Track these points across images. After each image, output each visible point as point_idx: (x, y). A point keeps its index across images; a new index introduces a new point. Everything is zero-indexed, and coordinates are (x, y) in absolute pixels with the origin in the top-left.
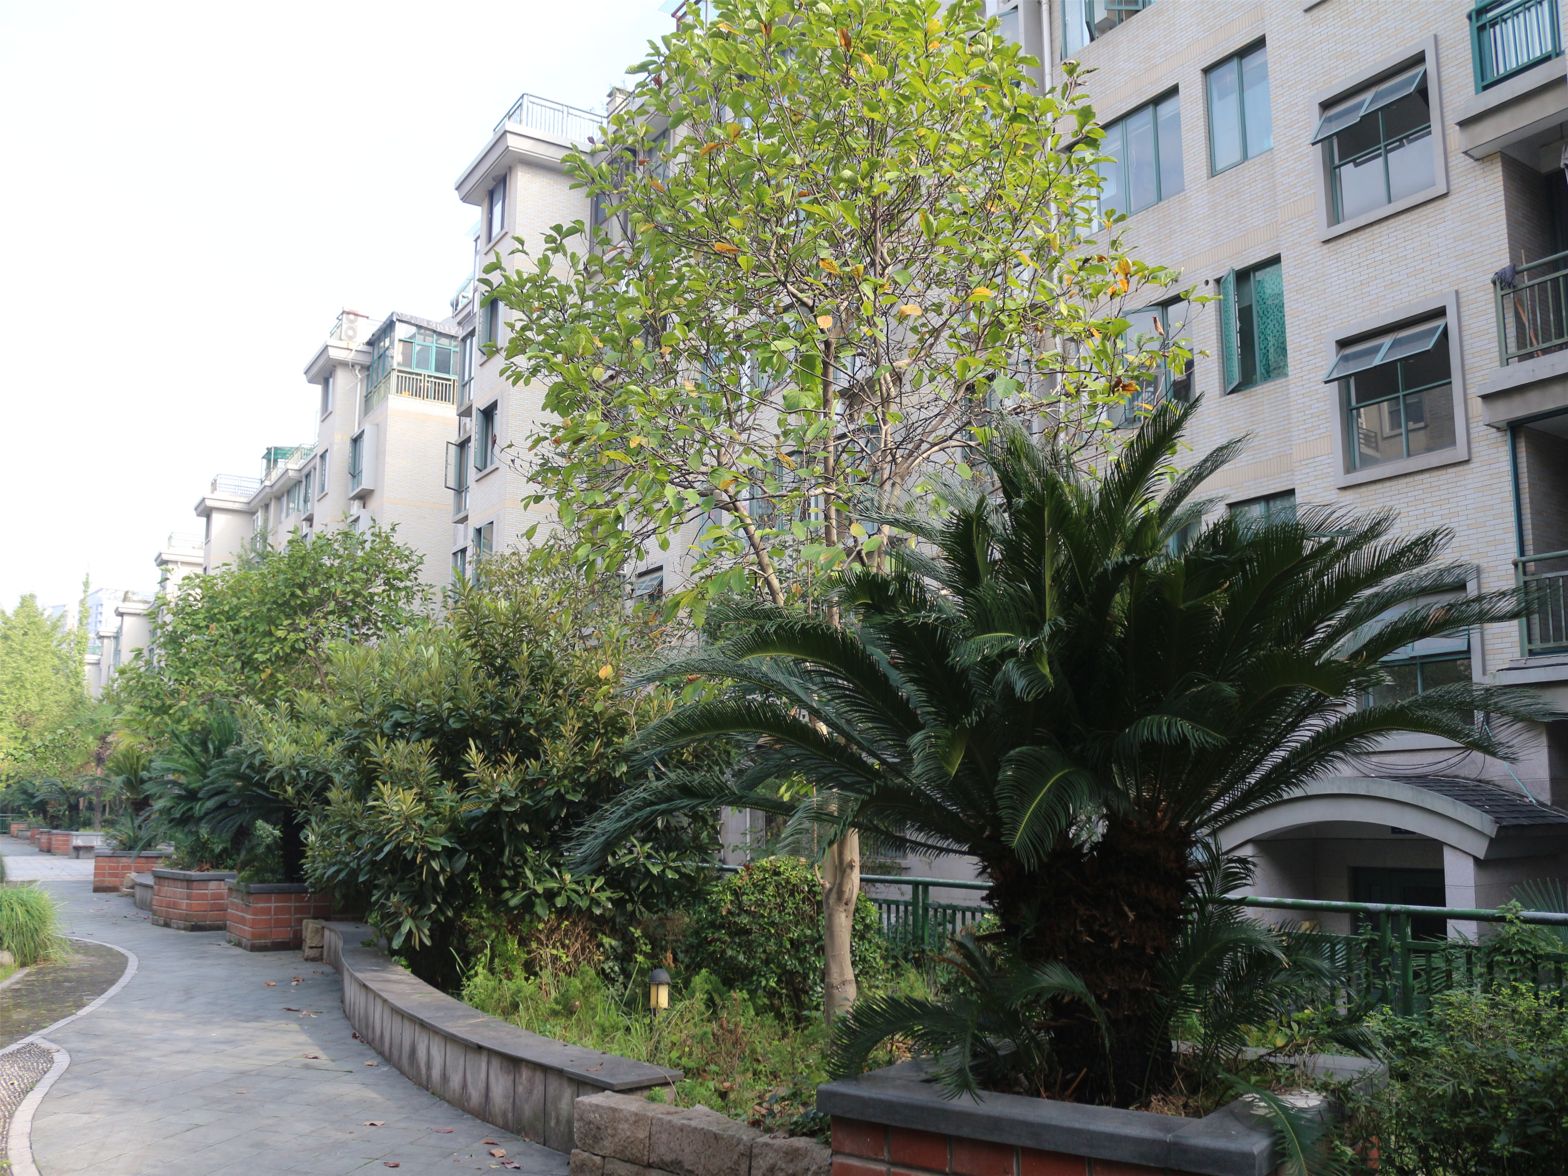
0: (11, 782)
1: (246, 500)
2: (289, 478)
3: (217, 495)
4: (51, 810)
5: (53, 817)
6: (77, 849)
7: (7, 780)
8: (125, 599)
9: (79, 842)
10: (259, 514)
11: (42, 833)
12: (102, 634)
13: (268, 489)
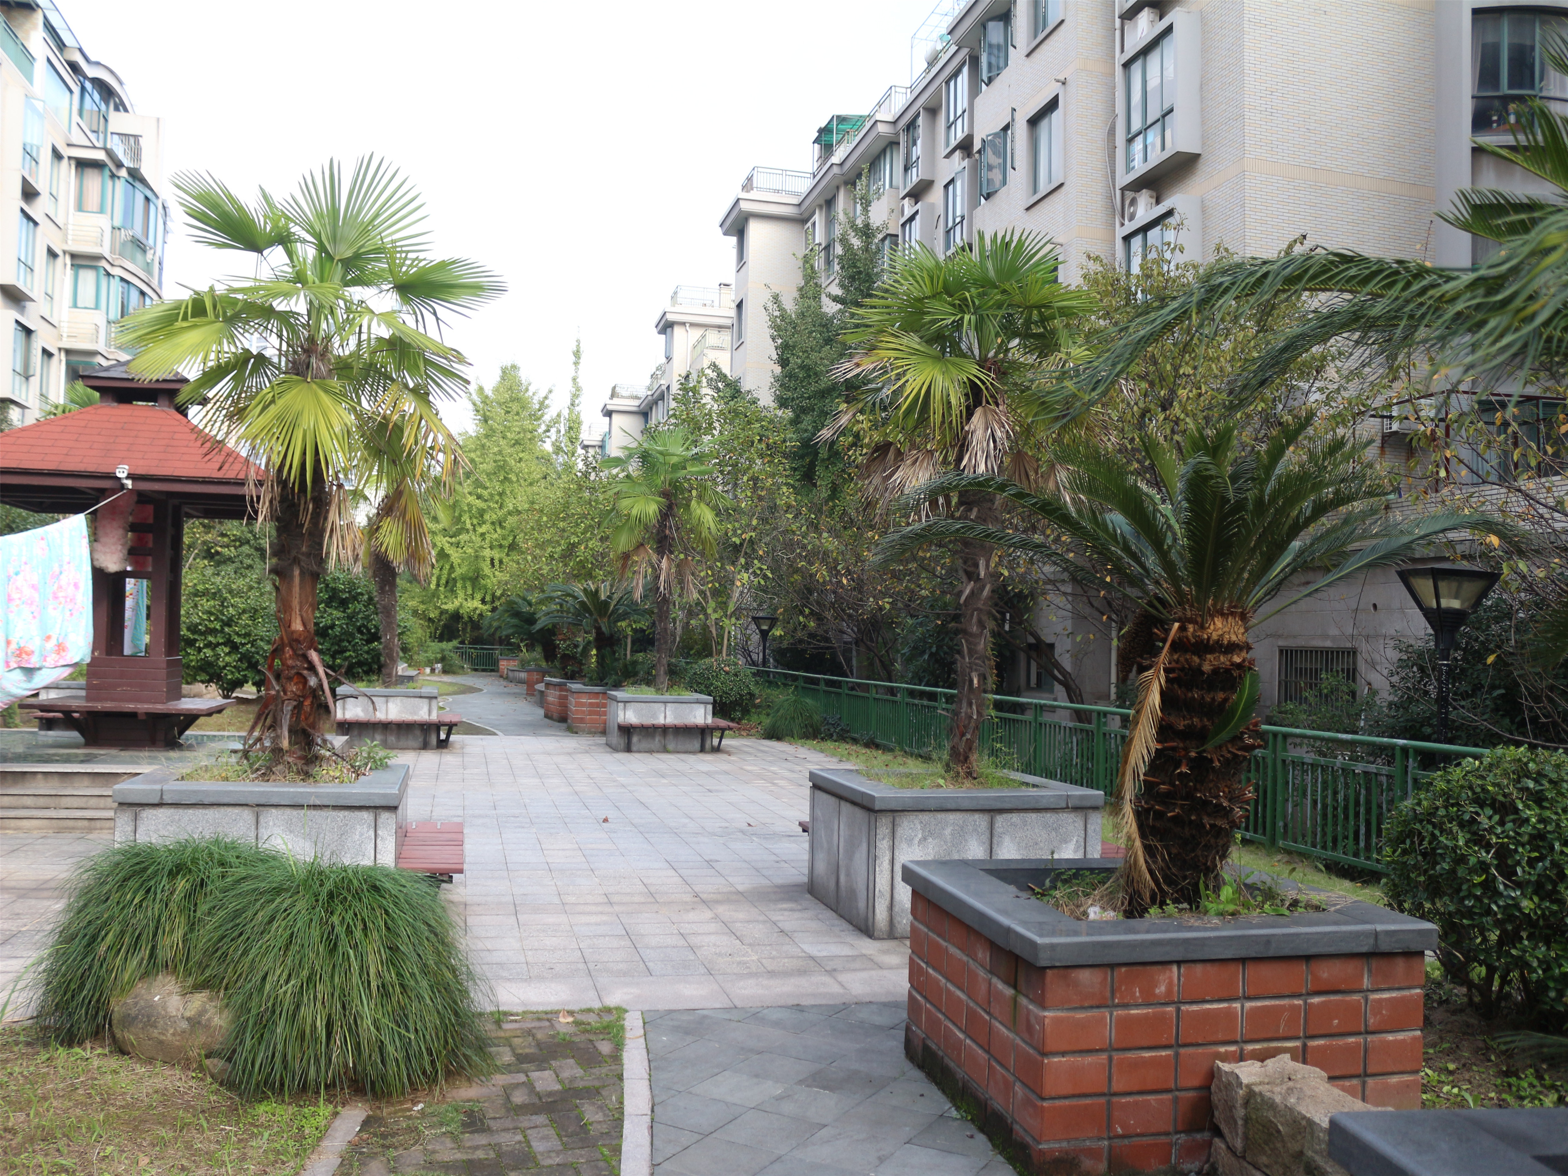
0: (497, 603)
1: (796, 201)
2: (879, 136)
3: (752, 195)
4: (563, 645)
5: (567, 658)
6: (627, 730)
7: (493, 602)
8: (614, 394)
9: (630, 716)
10: (817, 217)
11: (548, 685)
12: (586, 443)
13: (836, 170)
